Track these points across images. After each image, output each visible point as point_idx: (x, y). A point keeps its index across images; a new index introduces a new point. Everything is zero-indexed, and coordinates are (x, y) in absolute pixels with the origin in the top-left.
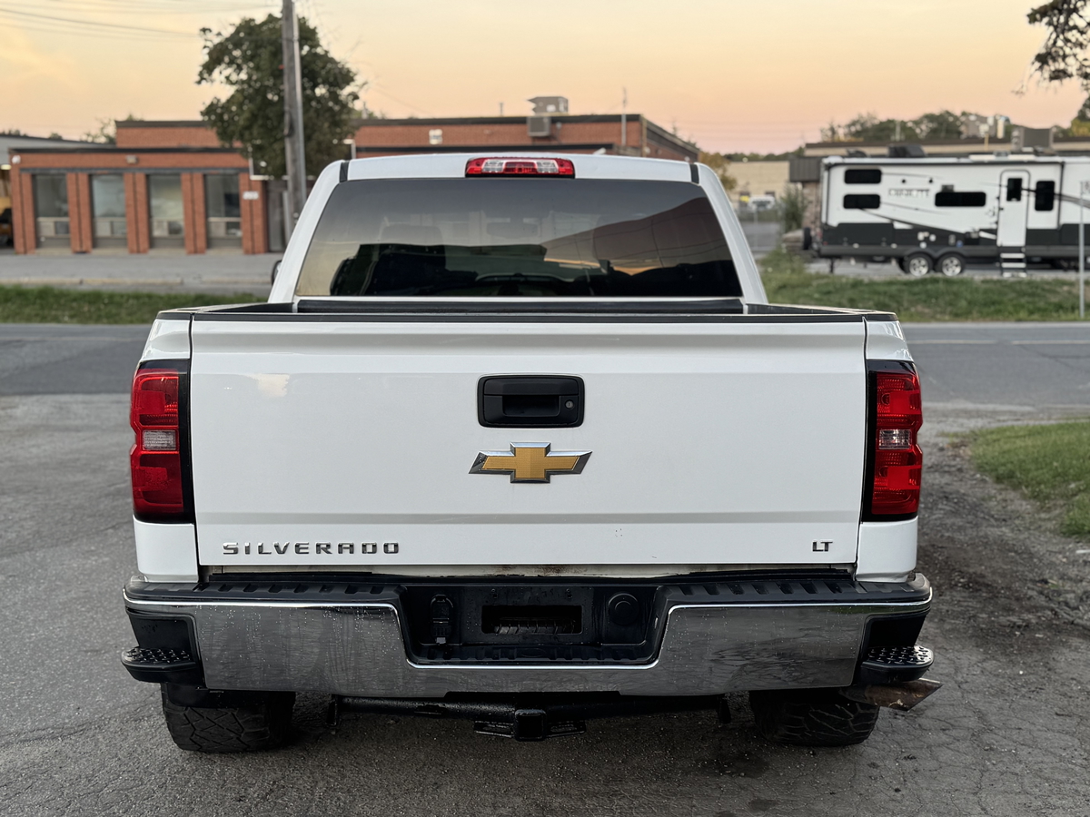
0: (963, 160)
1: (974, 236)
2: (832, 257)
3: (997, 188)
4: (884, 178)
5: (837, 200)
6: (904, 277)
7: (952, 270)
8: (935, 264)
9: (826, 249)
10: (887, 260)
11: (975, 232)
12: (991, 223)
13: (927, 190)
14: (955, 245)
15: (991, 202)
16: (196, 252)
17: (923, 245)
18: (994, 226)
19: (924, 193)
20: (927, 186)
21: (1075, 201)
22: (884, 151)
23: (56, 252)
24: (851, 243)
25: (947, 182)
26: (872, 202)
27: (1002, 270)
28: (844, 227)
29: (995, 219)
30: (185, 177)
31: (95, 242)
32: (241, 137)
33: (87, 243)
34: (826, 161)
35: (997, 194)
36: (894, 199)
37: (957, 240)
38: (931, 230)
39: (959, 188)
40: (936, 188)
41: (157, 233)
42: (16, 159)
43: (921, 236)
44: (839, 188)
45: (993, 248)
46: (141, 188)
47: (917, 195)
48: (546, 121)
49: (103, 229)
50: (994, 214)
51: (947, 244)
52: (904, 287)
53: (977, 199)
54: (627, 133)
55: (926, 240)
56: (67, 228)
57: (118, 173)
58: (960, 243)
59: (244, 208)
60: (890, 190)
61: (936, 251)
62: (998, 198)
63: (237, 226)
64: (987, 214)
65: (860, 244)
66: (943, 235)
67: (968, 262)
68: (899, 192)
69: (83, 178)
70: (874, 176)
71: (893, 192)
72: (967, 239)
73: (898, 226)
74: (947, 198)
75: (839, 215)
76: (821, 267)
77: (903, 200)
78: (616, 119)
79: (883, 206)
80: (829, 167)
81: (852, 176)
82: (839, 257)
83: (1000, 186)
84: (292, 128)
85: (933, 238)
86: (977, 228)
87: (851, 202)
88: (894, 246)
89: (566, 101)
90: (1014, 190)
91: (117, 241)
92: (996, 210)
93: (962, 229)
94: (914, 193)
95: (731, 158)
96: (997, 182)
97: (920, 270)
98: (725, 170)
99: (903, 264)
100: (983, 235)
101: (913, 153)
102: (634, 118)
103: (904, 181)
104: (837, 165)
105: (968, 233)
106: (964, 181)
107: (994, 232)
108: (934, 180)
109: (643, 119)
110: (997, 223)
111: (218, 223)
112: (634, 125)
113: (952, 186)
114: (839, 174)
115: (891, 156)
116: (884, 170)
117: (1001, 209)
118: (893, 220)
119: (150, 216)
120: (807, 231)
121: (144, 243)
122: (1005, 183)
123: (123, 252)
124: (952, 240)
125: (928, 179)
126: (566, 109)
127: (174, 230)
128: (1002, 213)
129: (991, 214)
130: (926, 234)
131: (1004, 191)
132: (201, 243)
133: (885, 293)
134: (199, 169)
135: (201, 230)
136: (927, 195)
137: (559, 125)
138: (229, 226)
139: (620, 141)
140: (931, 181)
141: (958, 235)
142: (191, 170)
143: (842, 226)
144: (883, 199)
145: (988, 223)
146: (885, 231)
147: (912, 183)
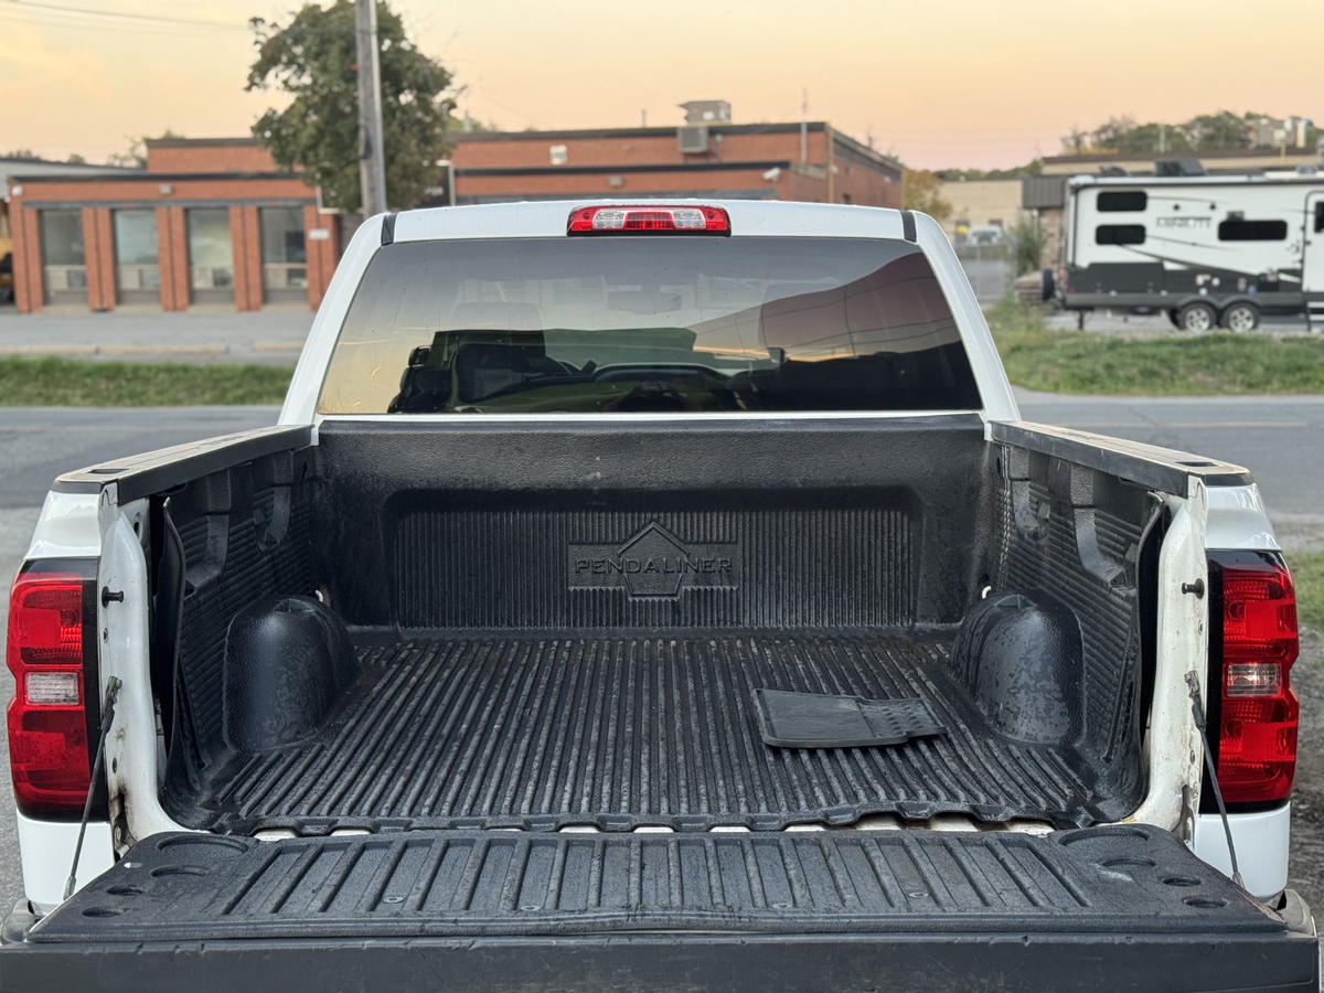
0: (1255, 179)
1: (1271, 279)
2: (1082, 309)
3: (1301, 216)
4: (1151, 203)
5: (1087, 234)
6: (1179, 335)
7: (1242, 324)
8: (1219, 317)
9: (1073, 298)
10: (1153, 311)
11: (1273, 273)
12: (1294, 262)
13: (1208, 219)
14: (1246, 292)
15: (1294, 234)
16: (249, 308)
17: (1203, 292)
18: (1298, 266)
19: (1204, 223)
20: (1208, 213)
22: (1151, 166)
23: (70, 310)
24: (1107, 291)
25: (1235, 207)
26: (1135, 235)
27: (1310, 323)
28: (1096, 268)
29: (1299, 256)
30: (234, 211)
31: (120, 297)
32: (304, 160)
33: (110, 299)
34: (1073, 181)
35: (1301, 223)
36: (1163, 232)
37: (1248, 285)
38: (1214, 272)
39: (1252, 214)
40: (1220, 216)
41: (198, 284)
42: (17, 190)
43: (1200, 280)
44: (1090, 217)
45: (1298, 295)
46: (178, 227)
47: (1195, 225)
48: (703, 134)
49: (130, 280)
50: (1298, 250)
51: (1236, 291)
52: (1179, 349)
53: (1273, 230)
54: (809, 147)
55: (1207, 284)
56: (84, 280)
57: (148, 207)
58: (1252, 289)
59: (311, 251)
60: (1159, 219)
61: (1221, 300)
62: (1304, 229)
63: (301, 274)
64: (1288, 249)
65: (1118, 291)
66: (1229, 278)
67: (1263, 313)
68: (1170, 222)
69: (104, 214)
70: (1137, 201)
71: (1162, 222)
72: (1262, 283)
73: (1169, 266)
74: (1235, 229)
75: (1090, 253)
76: (1068, 321)
77: (1176, 232)
78: (794, 128)
79: (1148, 241)
80: (1077, 190)
81: (1107, 202)
82: (1091, 308)
83: (1306, 212)
84: (369, 147)
85: (1216, 282)
86: (1275, 267)
87: (1106, 235)
88: (1164, 293)
89: (729, 106)
91: (147, 295)
92: (1301, 245)
93: (1255, 270)
94: (1191, 222)
95: (943, 176)
96: (1302, 207)
97: (1199, 326)
98: (936, 193)
99: (1176, 317)
100: (1284, 277)
101: (1189, 170)
102: (817, 128)
103: (1177, 208)
104: (1087, 186)
105: (1263, 275)
106: (1256, 205)
107: (1298, 273)
108: (1218, 205)
109: (830, 128)
110: (1302, 261)
111: (278, 272)
112: (818, 137)
113: (1242, 213)
114: (1089, 199)
115: (1159, 175)
116: (1151, 192)
117: (1307, 243)
118: (1163, 259)
119: (189, 263)
120: (1048, 275)
121: (182, 298)
122: (1312, 207)
123: (156, 309)
124: (1242, 284)
125: (1208, 205)
126: (729, 116)
127: (221, 280)
128: (1308, 249)
129: (1294, 249)
130: (1207, 277)
131: (1311, 219)
132: (256, 296)
133: (1154, 357)
134: (253, 200)
135: (255, 280)
136: (1208, 225)
137: (719, 138)
138: (292, 274)
139: (800, 158)
140: (1213, 207)
141: (1250, 279)
142: (242, 202)
143: (1094, 267)
144: (1149, 232)
145: (1290, 261)
146: (1152, 274)
147: (1188, 209)
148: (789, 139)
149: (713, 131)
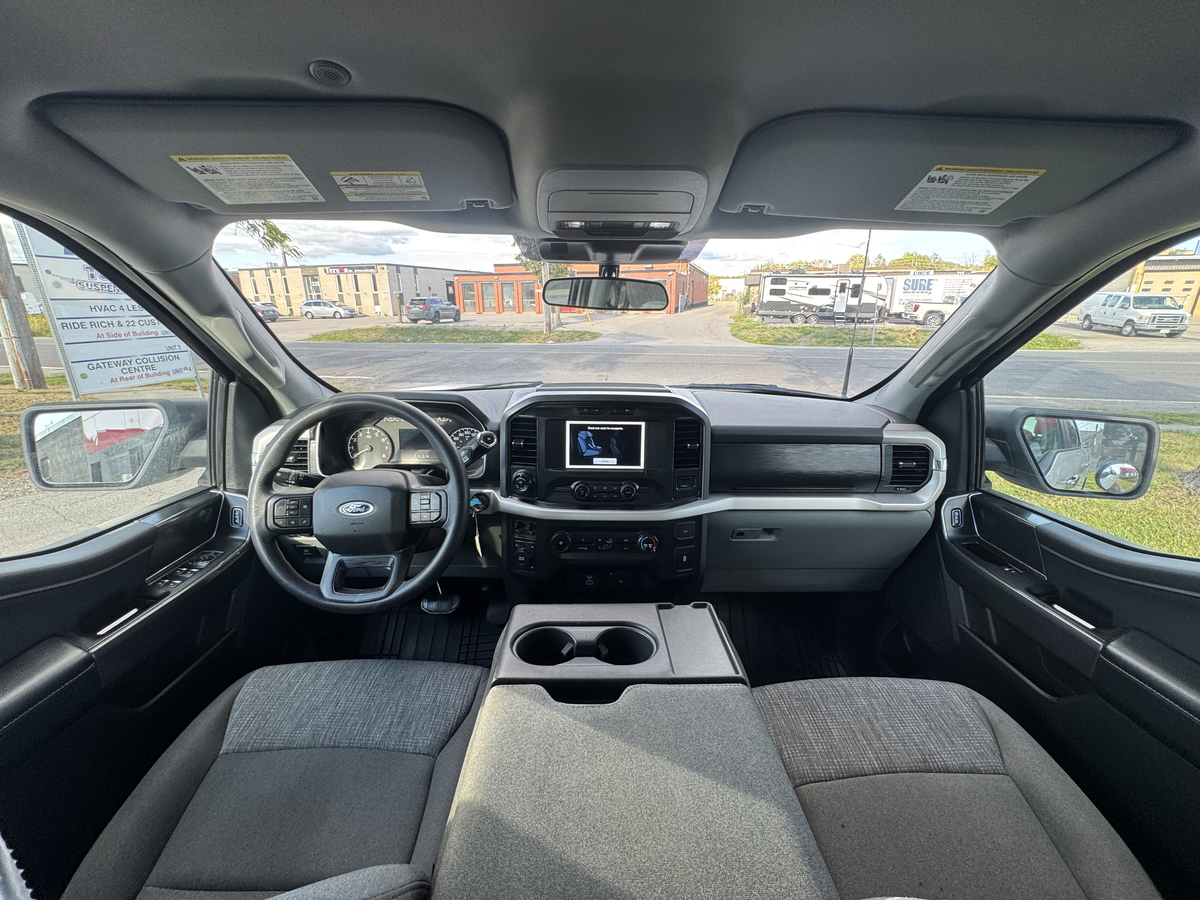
0: (820, 276)
1: (824, 308)
3: (836, 287)
4: (788, 282)
5: (767, 292)
6: (795, 325)
7: (814, 322)
8: (806, 320)
11: (824, 306)
13: (806, 288)
14: (815, 311)
15: (832, 293)
16: (519, 312)
17: (802, 311)
18: (832, 304)
19: (804, 289)
20: (805, 286)
21: (868, 293)
23: (470, 313)
24: (771, 310)
25: (814, 284)
26: (782, 292)
27: (835, 323)
29: (833, 300)
30: (515, 284)
31: (484, 309)
33: (482, 310)
34: (763, 275)
36: (791, 292)
37: (816, 309)
38: (806, 305)
39: (819, 287)
40: (809, 287)
42: (457, 279)
43: (801, 307)
44: (768, 286)
45: (831, 313)
46: (500, 289)
47: (801, 290)
49: (487, 305)
51: (812, 311)
52: (792, 330)
53: (826, 292)
55: (803, 309)
56: (475, 304)
58: (817, 311)
59: (536, 295)
61: (807, 314)
62: (836, 291)
63: (534, 302)
64: (830, 298)
65: (775, 310)
66: (811, 307)
67: (822, 318)
68: (793, 288)
69: (479, 284)
70: (783, 281)
71: (791, 288)
72: (821, 309)
73: (792, 303)
74: (814, 291)
75: (767, 298)
77: (795, 292)
79: (786, 294)
80: (765, 278)
81: (775, 281)
82: (766, 316)
85: (806, 308)
86: (825, 304)
87: (774, 292)
88: (789, 311)
90: (843, 288)
91: (491, 309)
92: (834, 297)
93: (819, 304)
96: (836, 285)
97: (799, 323)
99: (792, 319)
100: (828, 307)
103: (796, 284)
104: (768, 277)
105: (822, 306)
106: (821, 284)
107: (833, 306)
108: (809, 284)
110: (834, 302)
111: (527, 301)
113: (816, 286)
114: (769, 280)
115: (791, 274)
116: (788, 279)
117: (836, 296)
118: (790, 300)
119: (502, 300)
122: (839, 285)
123: (494, 312)
124: (814, 309)
125: (806, 283)
128: (836, 298)
129: (832, 298)
130: (804, 307)
131: (838, 289)
132: (521, 309)
134: (520, 281)
135: (521, 304)
138: (531, 303)
141: (817, 307)
142: (517, 281)
143: (768, 302)
144: (787, 291)
145: (830, 302)
146: (787, 305)
147: (799, 284)
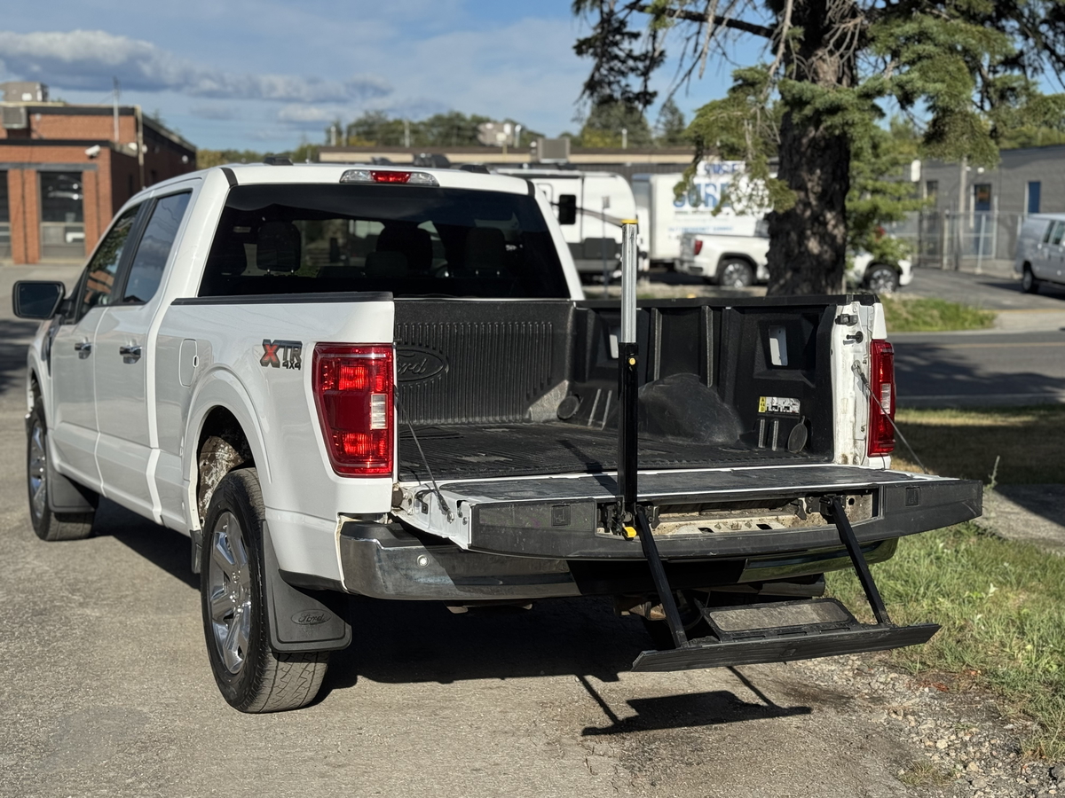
21: (595, 215)
48: (23, 111)
54: (121, 128)
78: (107, 111)
102: (128, 111)
109: (139, 112)
112: (129, 119)
137: (37, 117)
139: (113, 136)
148: (103, 121)
149: (30, 111)
